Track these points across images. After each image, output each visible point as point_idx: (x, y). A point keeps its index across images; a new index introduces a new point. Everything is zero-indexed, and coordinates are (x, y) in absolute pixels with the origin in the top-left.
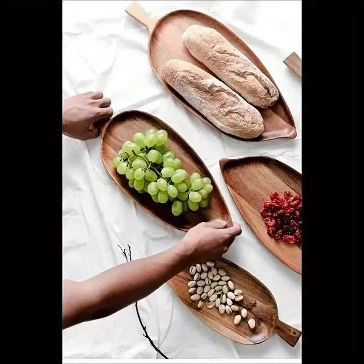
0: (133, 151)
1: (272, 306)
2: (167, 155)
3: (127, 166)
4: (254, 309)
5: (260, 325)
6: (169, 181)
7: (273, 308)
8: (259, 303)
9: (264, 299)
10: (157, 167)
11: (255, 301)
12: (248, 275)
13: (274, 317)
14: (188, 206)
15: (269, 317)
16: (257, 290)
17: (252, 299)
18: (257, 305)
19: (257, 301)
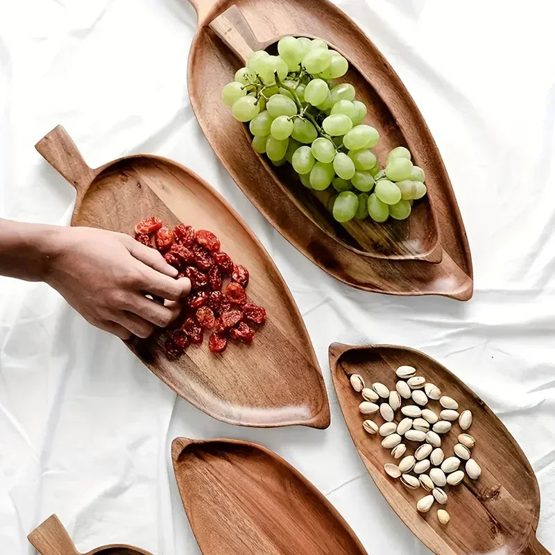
0: (276, 74)
1: (530, 507)
2: (340, 91)
3: (256, 104)
4: (492, 503)
5: (493, 538)
6: (339, 144)
7: (531, 510)
8: (505, 494)
9: (518, 487)
10: (317, 115)
11: (500, 487)
12: (501, 431)
13: (527, 530)
14: (367, 208)
15: (517, 528)
16: (511, 468)
17: (492, 482)
18: (501, 495)
19: (503, 488)
